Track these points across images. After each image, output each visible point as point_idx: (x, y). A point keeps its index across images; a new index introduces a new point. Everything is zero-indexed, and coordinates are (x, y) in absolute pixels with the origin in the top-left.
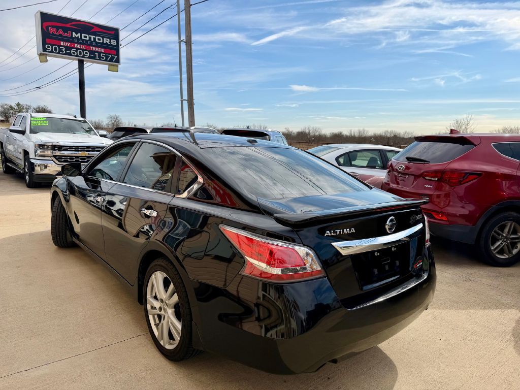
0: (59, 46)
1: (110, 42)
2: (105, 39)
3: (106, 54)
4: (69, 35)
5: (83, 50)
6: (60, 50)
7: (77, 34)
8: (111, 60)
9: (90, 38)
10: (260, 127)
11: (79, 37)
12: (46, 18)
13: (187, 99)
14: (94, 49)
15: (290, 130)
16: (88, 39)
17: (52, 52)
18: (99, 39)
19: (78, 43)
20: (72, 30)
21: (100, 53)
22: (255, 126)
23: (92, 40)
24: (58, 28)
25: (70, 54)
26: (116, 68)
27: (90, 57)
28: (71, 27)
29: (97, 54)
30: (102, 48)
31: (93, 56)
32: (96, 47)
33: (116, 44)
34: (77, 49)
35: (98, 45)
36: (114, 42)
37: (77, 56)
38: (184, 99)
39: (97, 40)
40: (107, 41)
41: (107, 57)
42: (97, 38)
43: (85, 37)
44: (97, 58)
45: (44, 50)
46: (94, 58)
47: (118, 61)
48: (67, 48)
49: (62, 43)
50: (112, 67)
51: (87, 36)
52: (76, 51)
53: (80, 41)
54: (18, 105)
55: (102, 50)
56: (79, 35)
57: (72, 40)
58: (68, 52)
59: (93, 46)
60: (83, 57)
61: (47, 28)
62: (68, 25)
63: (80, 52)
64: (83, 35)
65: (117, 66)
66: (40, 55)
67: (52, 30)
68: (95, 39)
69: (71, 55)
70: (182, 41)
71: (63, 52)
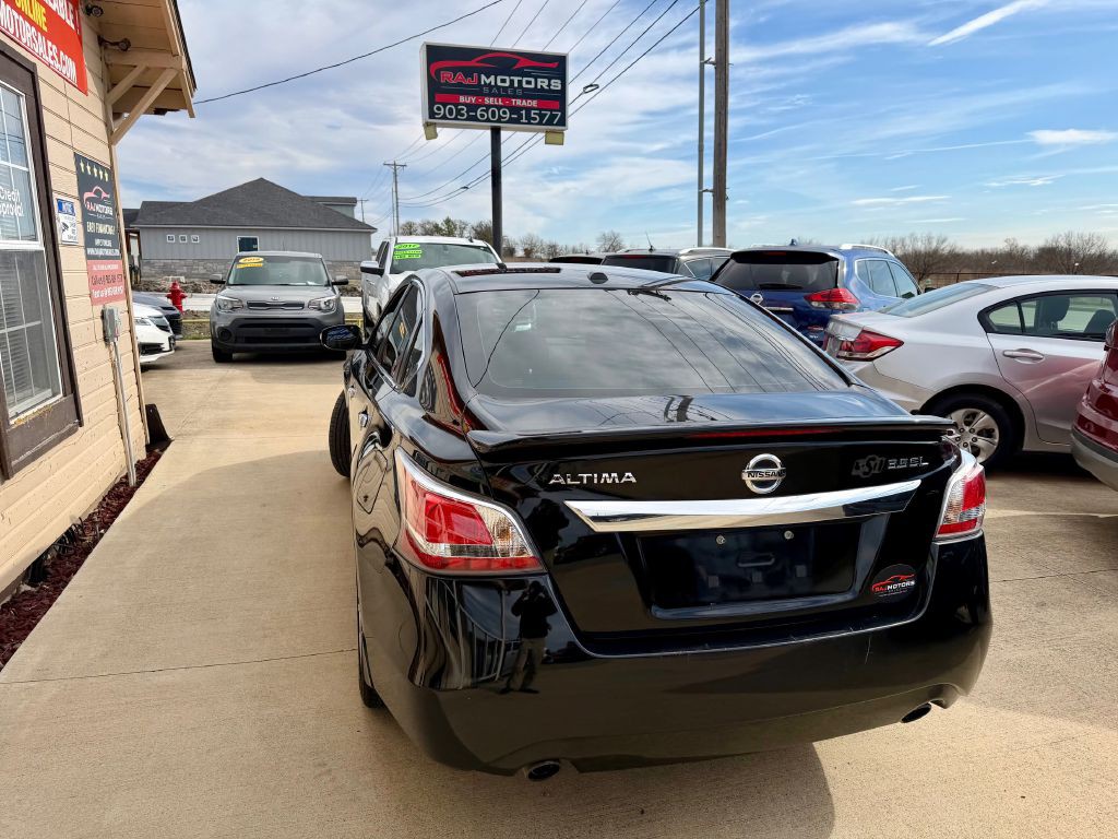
0: (456, 105)
1: (549, 85)
2: (539, 80)
3: (540, 110)
4: (474, 82)
5: (499, 107)
6: (459, 112)
7: (488, 78)
8: (549, 122)
9: (512, 82)
10: (929, 239)
11: (493, 83)
12: (435, 54)
13: (711, 188)
14: (519, 102)
15: (1021, 243)
16: (507, 84)
17: (444, 117)
18: (529, 83)
19: (490, 95)
20: (481, 71)
21: (528, 110)
22: (916, 239)
23: (516, 85)
24: (455, 70)
25: (474, 119)
26: (558, 136)
27: (511, 121)
28: (477, 64)
29: (524, 112)
30: (532, 99)
31: (518, 118)
32: (522, 98)
33: (559, 88)
34: (489, 106)
35: (527, 94)
36: (556, 85)
37: (488, 120)
38: (704, 188)
39: (525, 85)
40: (543, 83)
41: (542, 117)
42: (525, 79)
43: (502, 81)
44: (524, 121)
45: (432, 115)
46: (517, 121)
47: (563, 122)
48: (472, 107)
49: (462, 99)
50: (551, 136)
51: (507, 78)
52: (487, 111)
53: (495, 90)
54: (448, 221)
55: (534, 103)
56: (492, 77)
57: (479, 91)
58: (471, 117)
59: (516, 97)
60: (499, 121)
61: (438, 73)
62: (473, 63)
63: (493, 113)
64: (499, 78)
65: (562, 133)
66: (427, 125)
67: (447, 77)
68: (520, 82)
69: (477, 120)
70: (706, 62)
71: (463, 115)
